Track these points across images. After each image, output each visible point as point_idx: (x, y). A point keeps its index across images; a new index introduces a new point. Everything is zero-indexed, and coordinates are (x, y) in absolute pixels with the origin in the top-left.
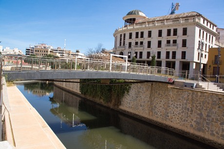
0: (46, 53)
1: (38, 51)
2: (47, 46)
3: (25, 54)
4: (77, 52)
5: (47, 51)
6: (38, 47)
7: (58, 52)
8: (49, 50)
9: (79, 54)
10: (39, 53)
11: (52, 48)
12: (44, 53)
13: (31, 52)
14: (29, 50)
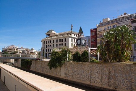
0: (14, 51)
1: (9, 50)
2: (15, 46)
3: (2, 52)
4: (32, 49)
5: (14, 50)
6: (10, 48)
7: (21, 50)
8: (16, 49)
9: (33, 50)
10: (10, 51)
11: (17, 47)
12: (12, 51)
13: (6, 50)
14: (4, 49)
